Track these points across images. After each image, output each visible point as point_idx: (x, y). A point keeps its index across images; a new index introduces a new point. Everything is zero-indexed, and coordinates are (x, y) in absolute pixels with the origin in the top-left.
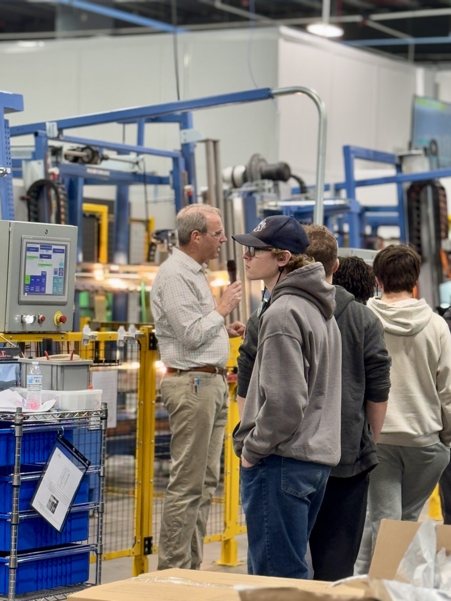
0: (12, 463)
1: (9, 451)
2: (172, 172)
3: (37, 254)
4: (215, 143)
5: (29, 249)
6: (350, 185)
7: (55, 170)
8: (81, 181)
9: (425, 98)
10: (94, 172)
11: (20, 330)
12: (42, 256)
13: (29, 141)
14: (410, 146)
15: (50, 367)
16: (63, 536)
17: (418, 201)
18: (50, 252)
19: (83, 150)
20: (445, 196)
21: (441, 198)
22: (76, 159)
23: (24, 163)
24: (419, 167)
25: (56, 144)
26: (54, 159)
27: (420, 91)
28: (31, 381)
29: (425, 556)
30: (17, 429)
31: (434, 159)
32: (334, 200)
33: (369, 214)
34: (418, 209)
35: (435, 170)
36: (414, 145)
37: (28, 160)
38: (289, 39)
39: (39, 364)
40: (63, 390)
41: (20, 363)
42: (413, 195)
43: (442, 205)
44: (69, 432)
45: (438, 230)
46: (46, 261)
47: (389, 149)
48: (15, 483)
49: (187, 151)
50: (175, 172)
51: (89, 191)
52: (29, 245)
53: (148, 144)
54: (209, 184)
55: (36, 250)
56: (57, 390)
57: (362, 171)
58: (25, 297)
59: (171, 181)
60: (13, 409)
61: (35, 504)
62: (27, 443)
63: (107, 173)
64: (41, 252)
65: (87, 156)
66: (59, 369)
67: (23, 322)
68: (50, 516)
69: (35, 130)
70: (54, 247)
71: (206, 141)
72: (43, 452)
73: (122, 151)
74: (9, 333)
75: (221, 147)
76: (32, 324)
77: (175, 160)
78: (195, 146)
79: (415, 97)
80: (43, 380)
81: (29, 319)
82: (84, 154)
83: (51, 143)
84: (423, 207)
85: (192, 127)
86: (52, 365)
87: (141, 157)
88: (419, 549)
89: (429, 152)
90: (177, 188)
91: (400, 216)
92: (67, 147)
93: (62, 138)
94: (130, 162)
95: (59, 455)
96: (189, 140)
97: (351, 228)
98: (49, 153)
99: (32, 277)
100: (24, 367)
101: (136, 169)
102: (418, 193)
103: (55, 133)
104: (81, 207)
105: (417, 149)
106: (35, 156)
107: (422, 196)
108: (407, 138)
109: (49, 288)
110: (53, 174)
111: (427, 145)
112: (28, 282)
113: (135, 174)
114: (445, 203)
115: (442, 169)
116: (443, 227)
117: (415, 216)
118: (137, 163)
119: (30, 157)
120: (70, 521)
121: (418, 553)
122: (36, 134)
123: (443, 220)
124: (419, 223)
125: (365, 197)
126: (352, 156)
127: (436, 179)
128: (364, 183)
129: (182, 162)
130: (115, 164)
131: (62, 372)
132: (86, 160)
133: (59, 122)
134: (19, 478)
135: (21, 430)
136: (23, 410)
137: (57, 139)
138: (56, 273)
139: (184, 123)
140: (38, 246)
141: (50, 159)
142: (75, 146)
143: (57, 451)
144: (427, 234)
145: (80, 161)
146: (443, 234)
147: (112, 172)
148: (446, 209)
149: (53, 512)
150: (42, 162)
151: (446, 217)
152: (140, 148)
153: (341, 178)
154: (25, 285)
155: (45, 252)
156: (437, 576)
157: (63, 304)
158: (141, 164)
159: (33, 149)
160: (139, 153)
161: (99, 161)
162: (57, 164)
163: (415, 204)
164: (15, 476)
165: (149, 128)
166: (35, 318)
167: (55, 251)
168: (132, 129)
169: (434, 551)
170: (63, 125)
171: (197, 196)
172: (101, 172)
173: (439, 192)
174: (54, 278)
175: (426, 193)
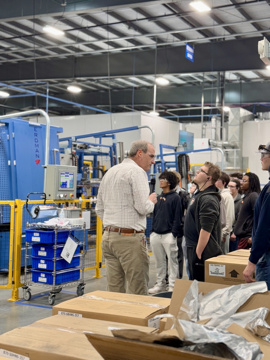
0: (54, 242)
1: (53, 239)
2: (110, 152)
3: (64, 175)
4: (122, 143)
5: (61, 174)
6: (162, 155)
7: (75, 151)
8: (83, 154)
9: (182, 130)
10: (86, 152)
11: (59, 199)
12: (66, 176)
13: (67, 143)
14: (179, 144)
15: (67, 211)
16: (71, 265)
17: (181, 160)
18: (68, 175)
19: (83, 145)
20: (189, 158)
21: (188, 159)
22: (81, 148)
23: (65, 149)
24: (181, 150)
25: (75, 143)
26: (74, 148)
27: (181, 129)
28: (61, 216)
29: (194, 296)
30: (56, 231)
31: (186, 148)
32: (157, 159)
33: (167, 164)
34: (181, 162)
35: (186, 151)
36: (180, 144)
37: (66, 148)
38: (144, 115)
39: (64, 210)
40: (71, 218)
41: (58, 210)
42: (180, 158)
43: (188, 161)
44: (73, 232)
45: (187, 168)
46: (67, 177)
47: (173, 145)
48: (55, 249)
49: (114, 146)
50: (111, 152)
51: (85, 158)
52: (62, 173)
53: (102, 143)
54: (121, 155)
55: (64, 174)
56: (69, 218)
57: (165, 151)
58: (60, 189)
59: (109, 154)
60: (54, 224)
61: (62, 255)
62: (59, 235)
63: (90, 152)
64: (65, 175)
65: (84, 147)
66: (70, 212)
67: (60, 197)
68: (67, 259)
69: (68, 139)
70: (70, 173)
71: (119, 143)
72: (65, 238)
73: (95, 145)
74: (56, 200)
75: (124, 144)
76: (63, 197)
77: (111, 148)
78: (116, 144)
79: (180, 130)
80: (65, 215)
81: (62, 196)
82: (83, 146)
83: (73, 143)
84: (183, 162)
85: (115, 138)
86: (68, 211)
87: (100, 147)
88: (191, 294)
89: (184, 146)
90: (111, 156)
91: (176, 164)
92: (78, 144)
93: (76, 141)
94: (97, 149)
95: (70, 239)
96: (114, 142)
97: (162, 168)
98: (73, 146)
99: (63, 182)
100: (59, 211)
101: (99, 151)
102: (181, 158)
103: (75, 140)
104: (83, 162)
105: (181, 145)
106: (68, 147)
107: (182, 159)
108: (178, 142)
109: (68, 186)
110: (74, 152)
111: (184, 144)
112: (61, 184)
113: (99, 152)
114: (189, 160)
115: (188, 151)
116: (188, 167)
117: (180, 164)
118: (99, 149)
119: (67, 147)
120: (74, 260)
121: (191, 295)
122: (69, 140)
123: (188, 165)
124: (181, 166)
125: (166, 159)
126: (162, 147)
127: (186, 154)
128: (165, 155)
129: (112, 149)
130: (93, 149)
131: (71, 212)
132: (84, 148)
133: (75, 137)
134: (56, 247)
135: (57, 231)
136: (58, 225)
137: (75, 142)
138: (70, 181)
139: (113, 137)
140: (65, 173)
141: (73, 148)
142: (81, 144)
143: (69, 238)
144: (184, 169)
145: (82, 148)
146: (188, 169)
147: (92, 152)
148: (189, 162)
149: (68, 257)
150: (70, 148)
151: (189, 164)
152: (100, 145)
153: (159, 153)
154: (60, 185)
155: (67, 175)
156: (199, 304)
157: (73, 191)
158: (100, 149)
159: (68, 145)
160: (100, 146)
161: (88, 148)
162: (75, 149)
163: (180, 161)
164: (55, 246)
165: (103, 139)
166: (64, 195)
167: (70, 174)
168: (98, 139)
169: (198, 293)
170: (77, 138)
171: (117, 159)
172: (88, 152)
173: (187, 157)
174: (70, 183)
175: (183, 157)
